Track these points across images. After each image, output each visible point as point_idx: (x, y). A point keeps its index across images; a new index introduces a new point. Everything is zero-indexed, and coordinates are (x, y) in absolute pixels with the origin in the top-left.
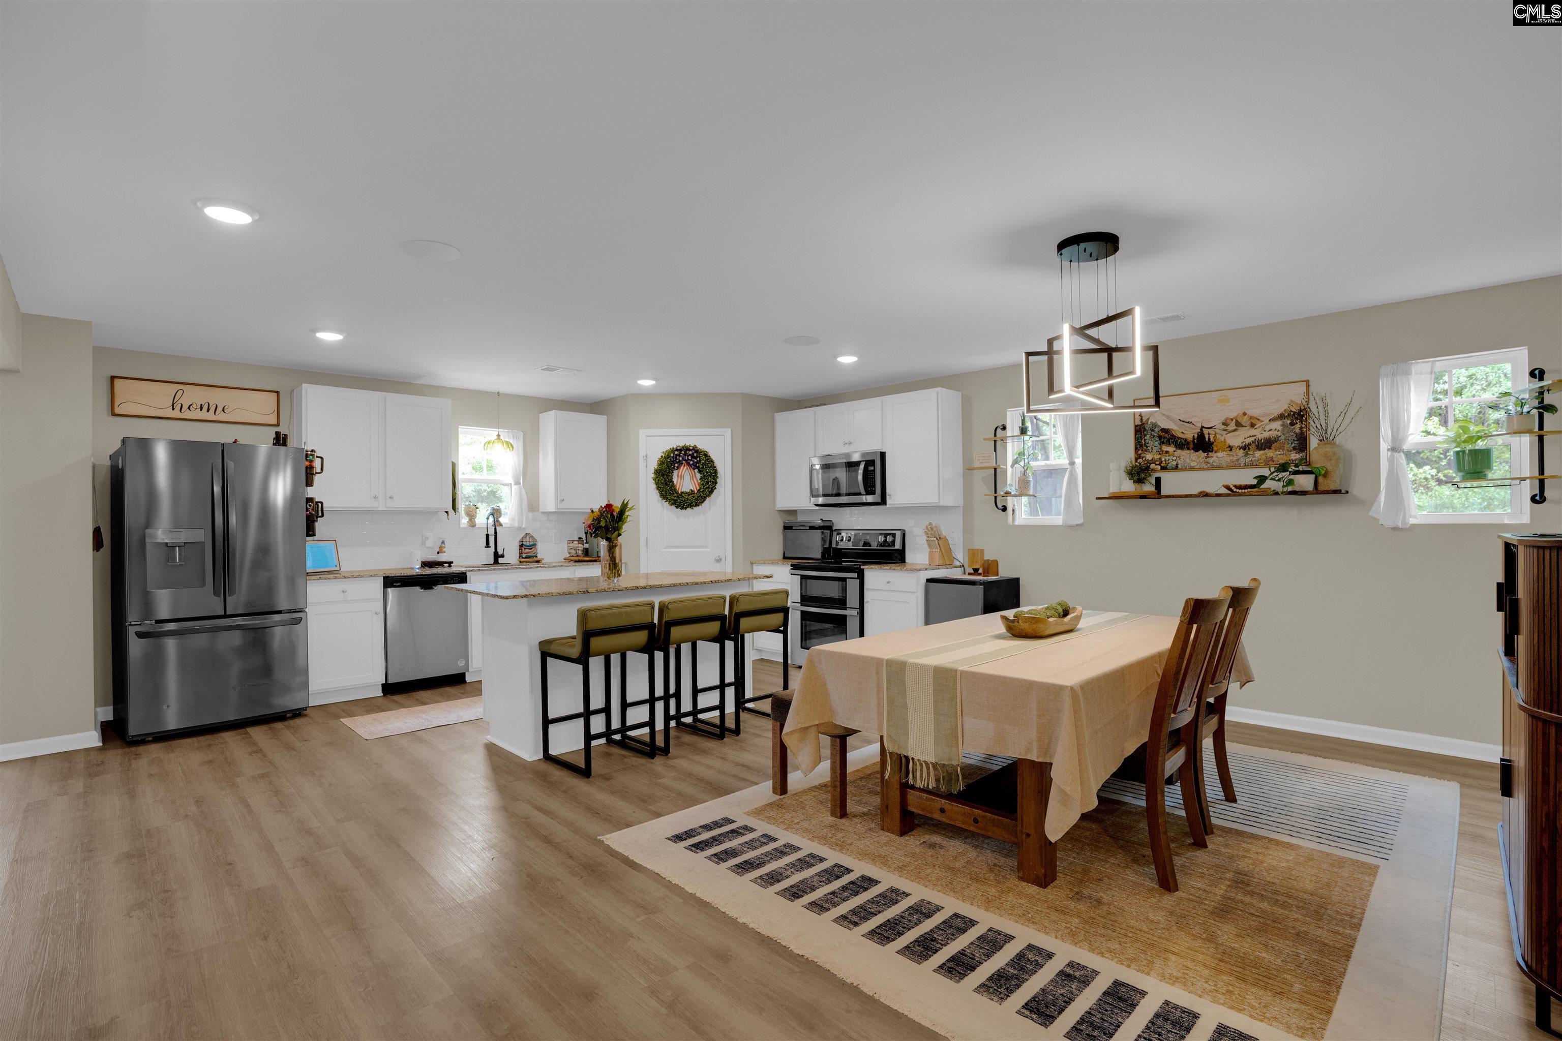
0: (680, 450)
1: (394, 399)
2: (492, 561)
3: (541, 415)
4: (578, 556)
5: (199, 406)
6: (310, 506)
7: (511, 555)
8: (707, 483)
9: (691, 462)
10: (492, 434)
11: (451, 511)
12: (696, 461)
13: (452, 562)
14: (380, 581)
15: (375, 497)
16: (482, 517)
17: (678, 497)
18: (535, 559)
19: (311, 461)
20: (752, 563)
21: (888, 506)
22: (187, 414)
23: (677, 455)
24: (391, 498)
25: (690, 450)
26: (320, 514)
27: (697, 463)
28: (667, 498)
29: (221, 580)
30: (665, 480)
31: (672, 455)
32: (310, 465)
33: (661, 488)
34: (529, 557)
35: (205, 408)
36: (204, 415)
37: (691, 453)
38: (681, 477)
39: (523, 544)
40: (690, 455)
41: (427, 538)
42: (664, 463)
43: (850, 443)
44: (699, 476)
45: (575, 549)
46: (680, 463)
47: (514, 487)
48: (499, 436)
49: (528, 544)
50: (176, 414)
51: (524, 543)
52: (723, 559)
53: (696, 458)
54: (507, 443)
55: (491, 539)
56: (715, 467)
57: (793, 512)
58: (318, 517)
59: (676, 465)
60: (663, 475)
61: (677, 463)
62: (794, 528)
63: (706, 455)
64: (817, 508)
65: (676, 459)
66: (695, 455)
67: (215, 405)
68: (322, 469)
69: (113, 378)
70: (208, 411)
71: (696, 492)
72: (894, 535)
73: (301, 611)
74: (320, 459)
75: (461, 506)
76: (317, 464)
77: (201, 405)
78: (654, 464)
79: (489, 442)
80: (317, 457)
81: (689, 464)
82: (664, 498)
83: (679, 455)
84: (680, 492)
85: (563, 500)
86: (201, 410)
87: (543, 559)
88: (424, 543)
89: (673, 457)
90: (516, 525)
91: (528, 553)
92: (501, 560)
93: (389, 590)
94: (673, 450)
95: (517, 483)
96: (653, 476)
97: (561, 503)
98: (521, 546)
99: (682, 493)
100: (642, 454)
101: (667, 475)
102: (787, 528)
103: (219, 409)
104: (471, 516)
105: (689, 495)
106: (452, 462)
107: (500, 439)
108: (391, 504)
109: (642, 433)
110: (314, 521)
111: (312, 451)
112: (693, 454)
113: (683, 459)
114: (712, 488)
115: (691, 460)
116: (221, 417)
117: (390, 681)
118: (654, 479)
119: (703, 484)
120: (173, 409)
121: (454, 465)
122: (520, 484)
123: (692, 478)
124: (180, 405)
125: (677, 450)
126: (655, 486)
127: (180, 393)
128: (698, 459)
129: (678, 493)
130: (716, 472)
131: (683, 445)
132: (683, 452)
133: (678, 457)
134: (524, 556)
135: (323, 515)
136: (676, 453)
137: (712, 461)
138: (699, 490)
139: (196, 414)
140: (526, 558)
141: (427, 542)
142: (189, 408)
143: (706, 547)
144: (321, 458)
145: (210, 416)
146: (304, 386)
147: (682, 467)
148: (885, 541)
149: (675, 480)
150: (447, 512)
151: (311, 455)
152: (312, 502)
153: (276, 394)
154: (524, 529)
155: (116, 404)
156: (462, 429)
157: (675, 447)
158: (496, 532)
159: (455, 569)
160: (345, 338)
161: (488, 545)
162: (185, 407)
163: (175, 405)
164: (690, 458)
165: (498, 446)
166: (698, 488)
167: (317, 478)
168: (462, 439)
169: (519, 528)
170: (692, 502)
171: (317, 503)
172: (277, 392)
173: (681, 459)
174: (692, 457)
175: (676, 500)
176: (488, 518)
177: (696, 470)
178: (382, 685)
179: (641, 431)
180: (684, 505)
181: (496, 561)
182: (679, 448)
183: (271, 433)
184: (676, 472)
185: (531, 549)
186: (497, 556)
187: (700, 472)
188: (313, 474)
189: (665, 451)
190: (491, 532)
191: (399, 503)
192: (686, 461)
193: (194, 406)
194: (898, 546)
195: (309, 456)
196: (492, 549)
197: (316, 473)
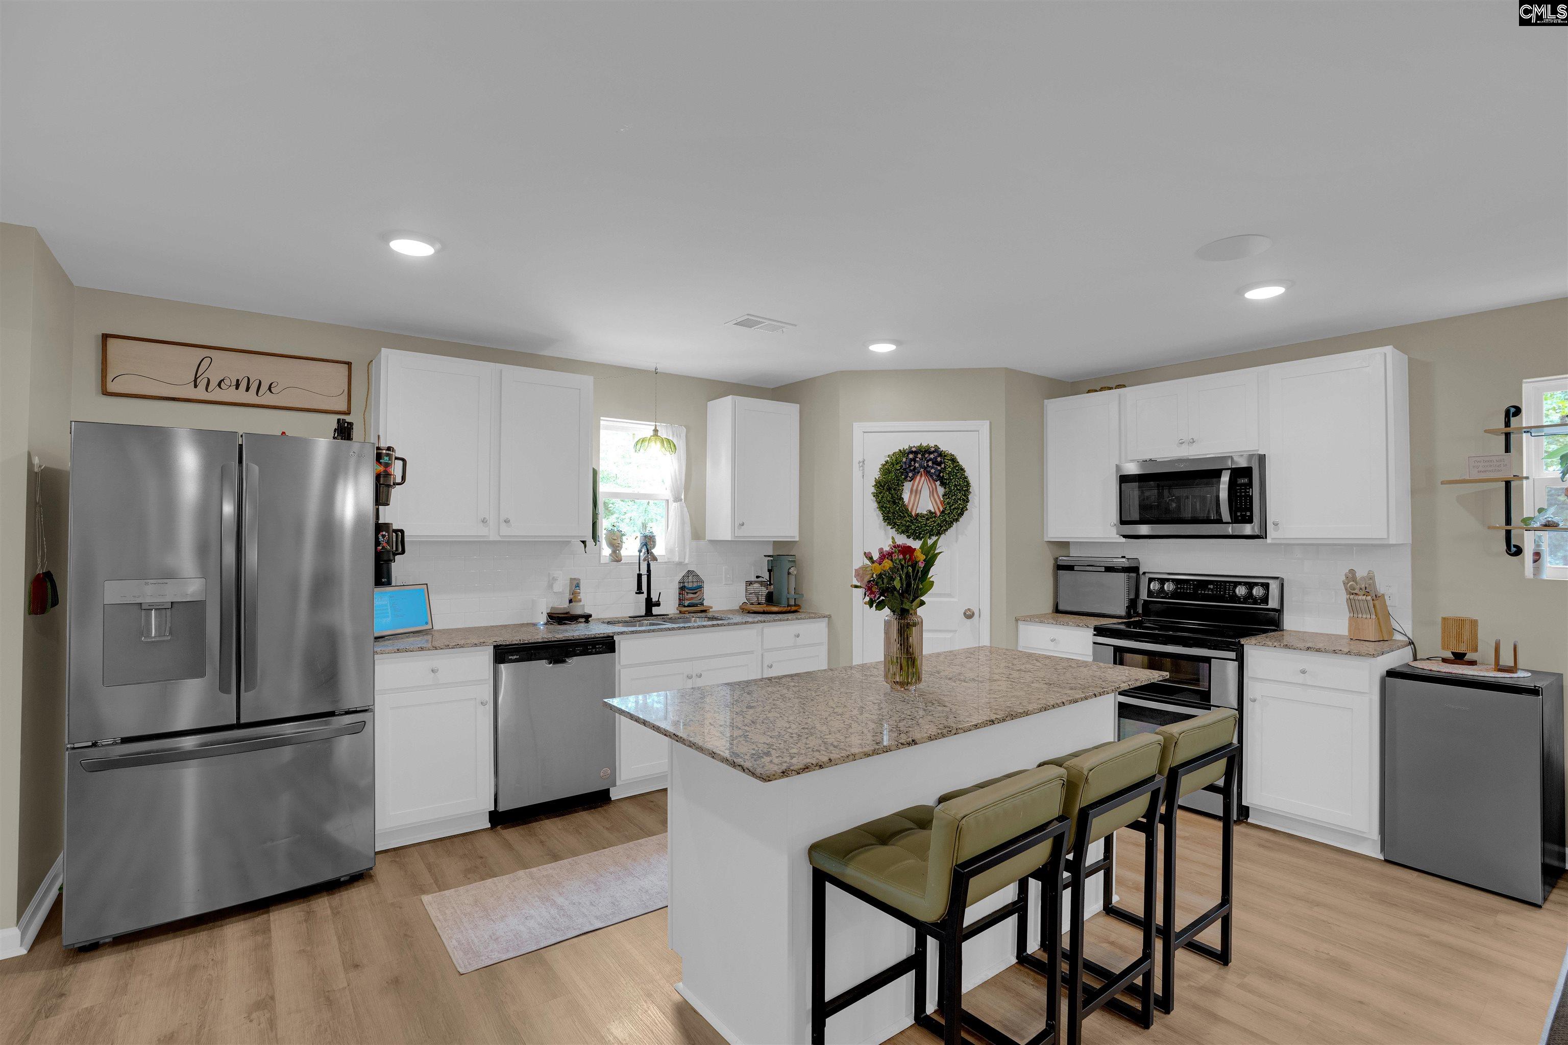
0: (916, 453)
1: (511, 372)
2: (643, 613)
3: (710, 404)
4: (759, 604)
5: (234, 383)
6: (383, 536)
7: (669, 605)
8: (956, 501)
9: (933, 471)
10: (645, 429)
11: (590, 542)
12: (939, 468)
13: (590, 616)
14: (487, 654)
15: (484, 521)
16: (631, 549)
17: (911, 522)
18: (700, 608)
19: (387, 465)
20: (1017, 620)
21: (1269, 540)
22: (216, 394)
23: (911, 460)
24: (507, 521)
25: (930, 453)
26: (400, 550)
27: (940, 472)
28: (895, 523)
29: (231, 667)
30: (892, 497)
31: (904, 460)
32: (385, 471)
33: (885, 508)
34: (693, 606)
35: (243, 385)
36: (241, 396)
37: (932, 456)
38: (916, 492)
39: (685, 587)
40: (930, 459)
41: (554, 579)
42: (890, 472)
43: (1193, 441)
44: (941, 490)
45: (757, 594)
46: (915, 472)
47: (674, 506)
48: (656, 431)
49: (690, 585)
50: (200, 393)
51: (686, 584)
52: (976, 614)
53: (939, 464)
54: (668, 441)
55: (643, 583)
56: (966, 478)
57: (1064, 545)
58: (395, 554)
59: (910, 475)
60: (889, 489)
61: (911, 471)
62: (1076, 568)
63: (954, 460)
64: (1124, 540)
65: (910, 466)
66: (939, 459)
67: (258, 381)
68: (404, 478)
69: (105, 337)
70: (248, 389)
71: (938, 514)
72: (1266, 586)
73: (365, 711)
74: (401, 462)
75: (602, 534)
76: (396, 469)
77: (238, 380)
78: (874, 473)
79: (643, 440)
80: (397, 458)
81: (928, 473)
82: (889, 524)
83: (914, 460)
84: (913, 514)
85: (743, 524)
86: (237, 388)
87: (711, 608)
88: (550, 586)
89: (905, 463)
90: (677, 559)
91: (692, 598)
92: (655, 610)
93: (502, 667)
94: (903, 453)
95: (677, 499)
96: (873, 490)
97: (739, 528)
98: (682, 589)
99: (917, 515)
100: (857, 457)
101: (894, 490)
102: (1060, 567)
103: (264, 388)
104: (615, 544)
105: (927, 519)
106: (593, 469)
107: (657, 436)
108: (505, 531)
109: (858, 428)
110: (389, 561)
111: (389, 449)
112: (936, 458)
113: (921, 466)
114: (962, 508)
115: (932, 468)
116: (266, 398)
117: (501, 808)
118: (876, 495)
119: (948, 503)
120: (196, 386)
121: (595, 473)
122: (681, 500)
123: (932, 493)
124: (206, 381)
125: (912, 452)
126: (875, 505)
127: (207, 361)
128: (943, 466)
129: (911, 516)
130: (968, 485)
131: (919, 445)
132: (920, 456)
133: (913, 463)
134: (686, 605)
135: (403, 552)
136: (911, 456)
137: (962, 469)
138: (943, 512)
139: (230, 394)
140: (688, 606)
141: (554, 585)
142: (219, 385)
143: (949, 595)
144: (403, 460)
145: (251, 397)
146: (384, 351)
147: (918, 477)
148: (1250, 595)
149: (906, 496)
150: (584, 542)
151: (388, 455)
152: (387, 531)
153: (347, 366)
154: (687, 564)
155: (110, 377)
156: (604, 422)
157: (906, 447)
158: (649, 571)
159: (596, 629)
160: (437, 252)
161: (639, 591)
162: (213, 384)
163: (198, 380)
164: (930, 463)
165: (655, 447)
166: (941, 509)
167: (395, 492)
168: (604, 435)
169: (680, 564)
170: (932, 530)
171: (396, 531)
172: (349, 364)
173: (917, 465)
174: (933, 463)
175: (908, 526)
176: (640, 551)
177: (938, 483)
178: (490, 813)
179: (856, 425)
180: (920, 534)
181: (649, 613)
182: (914, 449)
183: (331, 422)
184: (907, 486)
185: (696, 593)
186: (650, 604)
187: (943, 484)
188: (389, 486)
189: (891, 453)
190: (644, 571)
191: (519, 529)
192: (925, 468)
193: (227, 382)
194: (1273, 603)
195: (382, 456)
196: (645, 595)
197: (394, 484)
